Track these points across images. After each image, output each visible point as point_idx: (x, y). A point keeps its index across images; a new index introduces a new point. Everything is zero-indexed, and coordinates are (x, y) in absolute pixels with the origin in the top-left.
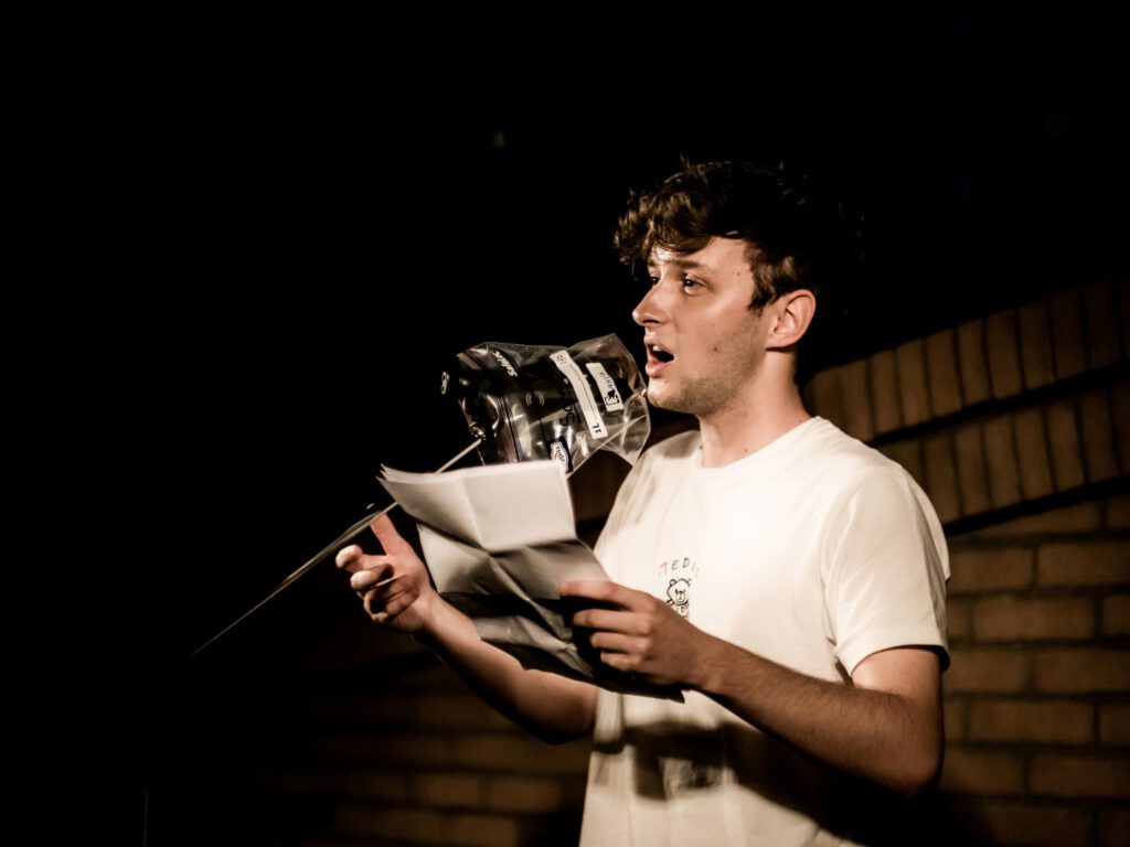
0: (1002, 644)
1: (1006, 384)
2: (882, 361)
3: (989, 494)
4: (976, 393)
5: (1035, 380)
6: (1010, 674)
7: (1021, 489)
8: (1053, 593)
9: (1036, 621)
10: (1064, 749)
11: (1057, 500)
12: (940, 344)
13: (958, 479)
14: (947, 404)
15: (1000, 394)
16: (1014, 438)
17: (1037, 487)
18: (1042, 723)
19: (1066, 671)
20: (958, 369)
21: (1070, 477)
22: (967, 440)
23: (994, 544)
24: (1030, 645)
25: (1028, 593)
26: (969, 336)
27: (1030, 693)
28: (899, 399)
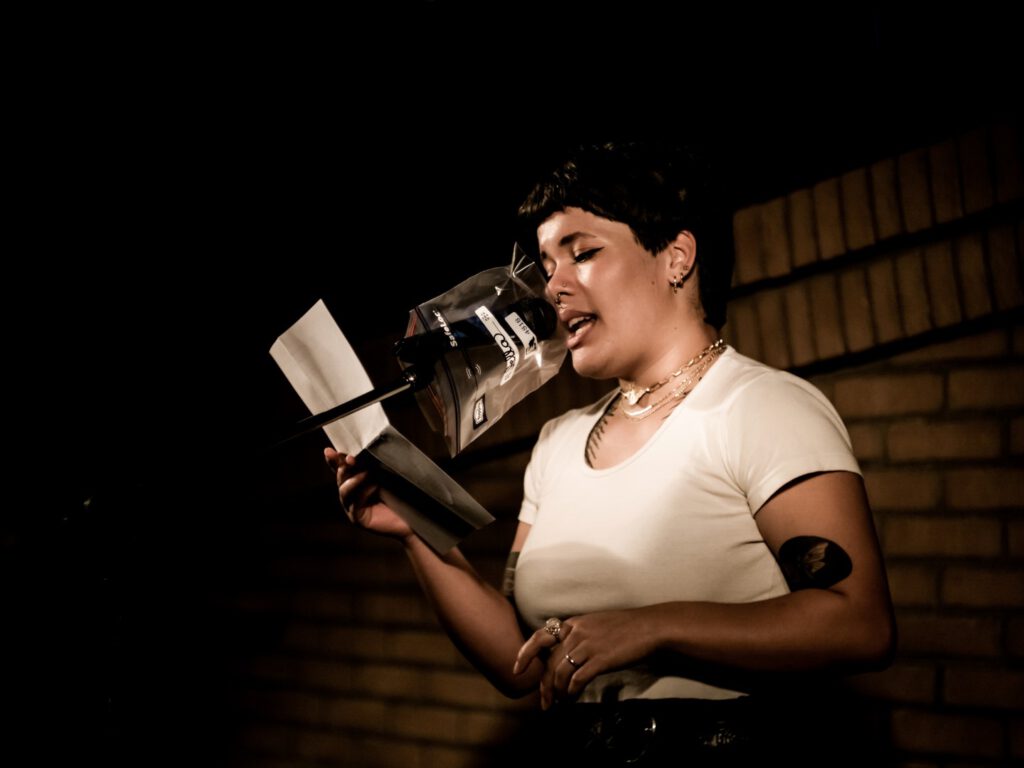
0: (913, 465)
1: (918, 219)
2: (799, 199)
3: (902, 322)
4: (889, 228)
5: (944, 214)
6: (922, 491)
7: (932, 318)
8: (964, 416)
9: (948, 442)
10: (973, 562)
11: (966, 328)
12: (854, 182)
13: (871, 310)
14: (861, 238)
15: (911, 228)
16: (925, 270)
17: (947, 316)
18: (955, 539)
19: (975, 489)
20: (872, 206)
21: (979, 306)
22: (880, 274)
23: (905, 371)
24: (941, 465)
25: (938, 416)
26: (881, 175)
27: (941, 510)
28: (815, 234)
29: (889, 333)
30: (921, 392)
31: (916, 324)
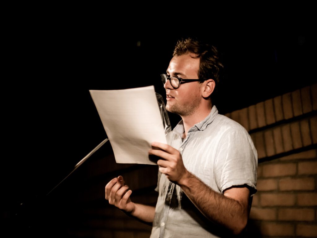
0: (287, 192)
1: (289, 115)
2: (252, 108)
3: (283, 147)
4: (279, 118)
5: (297, 114)
6: (290, 200)
7: (293, 146)
8: (303, 176)
9: (297, 185)
10: (306, 222)
11: (304, 149)
12: (269, 102)
14: (271, 121)
15: (287, 118)
16: (291, 131)
17: (297, 146)
18: (300, 215)
19: (307, 200)
20: (274, 111)
21: (307, 142)
22: (277, 132)
23: (284, 162)
24: (296, 192)
25: (295, 177)
26: (277, 100)
27: (296, 206)
28: (257, 119)
29: (280, 151)
30: (289, 169)
31: (288, 148)
